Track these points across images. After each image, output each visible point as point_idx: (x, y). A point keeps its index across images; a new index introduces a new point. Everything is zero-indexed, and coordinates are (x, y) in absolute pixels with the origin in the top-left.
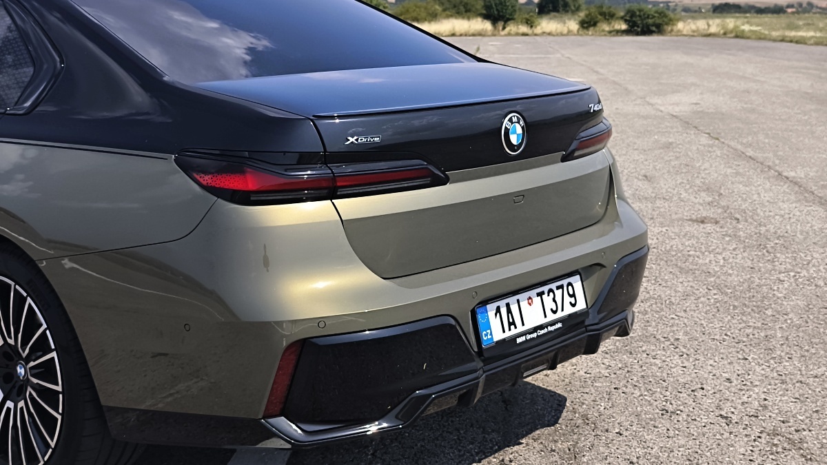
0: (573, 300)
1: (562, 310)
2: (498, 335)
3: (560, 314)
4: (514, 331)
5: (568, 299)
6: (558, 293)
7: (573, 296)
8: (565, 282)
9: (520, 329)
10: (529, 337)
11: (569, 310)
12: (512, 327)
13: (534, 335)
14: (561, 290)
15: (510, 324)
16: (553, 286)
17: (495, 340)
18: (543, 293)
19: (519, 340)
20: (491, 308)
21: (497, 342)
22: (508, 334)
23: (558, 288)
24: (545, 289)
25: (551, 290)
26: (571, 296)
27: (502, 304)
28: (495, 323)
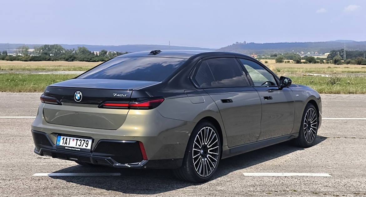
0: (87, 145)
1: (82, 146)
2: (61, 144)
3: (81, 147)
4: (65, 145)
5: (85, 144)
6: (83, 142)
7: (87, 144)
8: (86, 140)
9: (68, 145)
10: (69, 148)
11: (84, 147)
12: (66, 144)
13: (71, 149)
14: (84, 141)
15: (65, 143)
16: (82, 139)
17: (60, 145)
18: (78, 140)
19: (66, 148)
20: (62, 137)
21: (60, 146)
22: (64, 145)
23: (83, 140)
24: (79, 139)
25: (81, 140)
26: (86, 144)
27: (65, 138)
28: (62, 141)
